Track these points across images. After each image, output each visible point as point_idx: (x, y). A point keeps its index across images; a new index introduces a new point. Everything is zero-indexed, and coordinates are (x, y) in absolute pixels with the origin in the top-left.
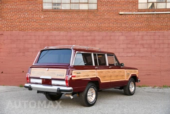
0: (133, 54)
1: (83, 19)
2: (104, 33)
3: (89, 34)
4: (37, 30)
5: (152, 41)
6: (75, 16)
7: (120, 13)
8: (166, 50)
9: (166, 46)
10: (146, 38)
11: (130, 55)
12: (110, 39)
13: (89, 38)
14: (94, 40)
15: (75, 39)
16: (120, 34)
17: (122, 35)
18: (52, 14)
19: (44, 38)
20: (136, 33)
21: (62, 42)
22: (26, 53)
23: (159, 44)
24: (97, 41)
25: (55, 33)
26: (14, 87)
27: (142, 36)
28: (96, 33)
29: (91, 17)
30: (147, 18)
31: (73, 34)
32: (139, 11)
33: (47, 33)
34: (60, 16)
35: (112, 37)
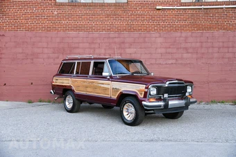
0: (174, 61)
1: (108, 16)
2: (136, 34)
3: (116, 35)
4: (48, 29)
5: (198, 44)
6: (99, 11)
7: (157, 8)
8: (216, 55)
9: (216, 50)
10: (190, 40)
11: (170, 62)
12: (145, 42)
13: (116, 40)
14: (123, 43)
15: (99, 41)
16: (157, 35)
17: (160, 37)
18: (68, 9)
19: (58, 40)
20: (178, 34)
21: (81, 45)
22: (35, 60)
23: (208, 48)
24: (127, 45)
25: (73, 33)
26: (21, 103)
27: (186, 37)
28: (126, 34)
29: (120, 12)
30: (193, 14)
31: (96, 34)
32: (182, 4)
33: (62, 34)
34: (78, 11)
35: (147, 39)
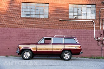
1: (41, 22)
2: (52, 30)
3: (44, 30)
4: (17, 27)
5: (76, 34)
6: (37, 21)
7: (60, 20)
8: (83, 38)
9: (83, 36)
10: (73, 32)
12: (55, 33)
13: (44, 32)
14: (46, 33)
15: (37, 32)
16: (60, 30)
17: (61, 31)
18: (25, 20)
19: (21, 31)
20: (68, 30)
21: (30, 33)
22: (11, 39)
23: (79, 36)
24: (48, 34)
25: (27, 29)
27: (71, 31)
28: (47, 29)
29: (45, 21)
30: (73, 23)
31: (36, 29)
32: (69, 19)
33: (22, 29)
34: (29, 20)
35: (56, 32)
